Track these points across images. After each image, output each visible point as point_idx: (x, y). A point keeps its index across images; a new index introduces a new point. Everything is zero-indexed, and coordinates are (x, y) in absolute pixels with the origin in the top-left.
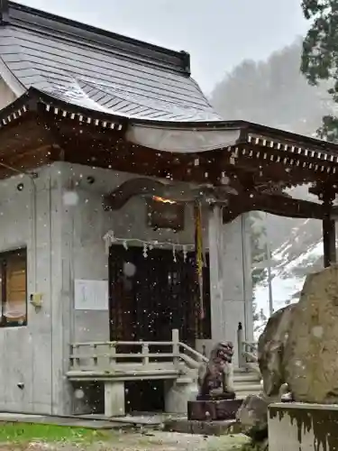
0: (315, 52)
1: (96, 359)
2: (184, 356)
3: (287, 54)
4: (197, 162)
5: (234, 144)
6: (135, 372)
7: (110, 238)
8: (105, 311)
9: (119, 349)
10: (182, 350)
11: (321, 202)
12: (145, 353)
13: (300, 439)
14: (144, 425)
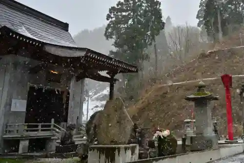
0: (109, 31)
1: (17, 131)
2: (55, 128)
3: (100, 29)
4: (69, 60)
5: (83, 55)
6: (35, 135)
7: (29, 84)
8: (24, 112)
9: (29, 127)
10: (55, 126)
11: (110, 77)
12: (40, 128)
13: (100, 158)
14: (36, 156)
